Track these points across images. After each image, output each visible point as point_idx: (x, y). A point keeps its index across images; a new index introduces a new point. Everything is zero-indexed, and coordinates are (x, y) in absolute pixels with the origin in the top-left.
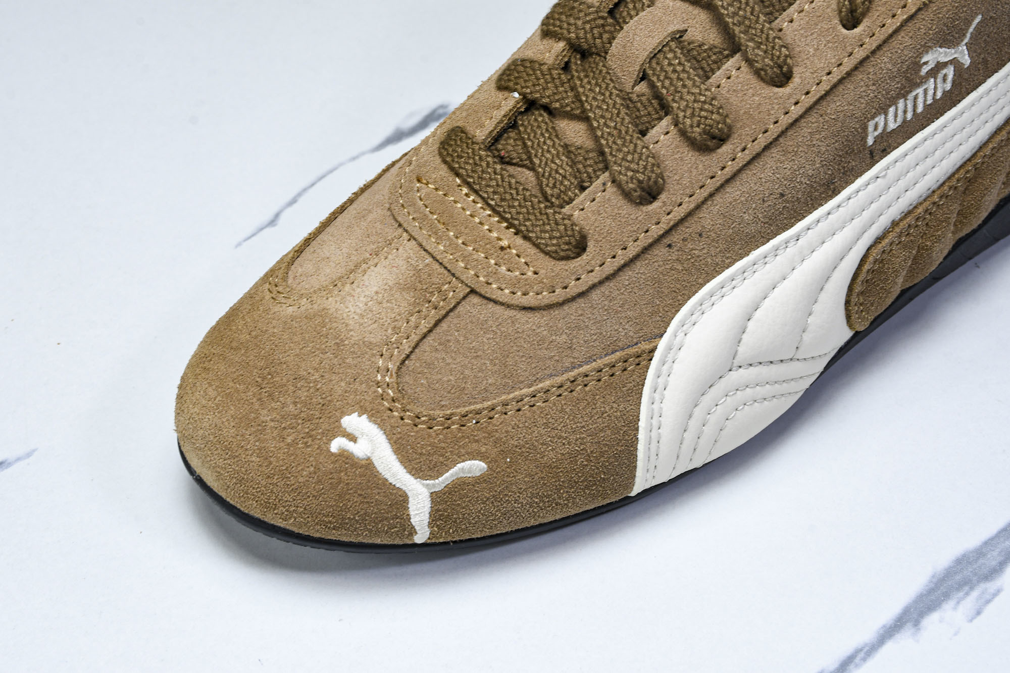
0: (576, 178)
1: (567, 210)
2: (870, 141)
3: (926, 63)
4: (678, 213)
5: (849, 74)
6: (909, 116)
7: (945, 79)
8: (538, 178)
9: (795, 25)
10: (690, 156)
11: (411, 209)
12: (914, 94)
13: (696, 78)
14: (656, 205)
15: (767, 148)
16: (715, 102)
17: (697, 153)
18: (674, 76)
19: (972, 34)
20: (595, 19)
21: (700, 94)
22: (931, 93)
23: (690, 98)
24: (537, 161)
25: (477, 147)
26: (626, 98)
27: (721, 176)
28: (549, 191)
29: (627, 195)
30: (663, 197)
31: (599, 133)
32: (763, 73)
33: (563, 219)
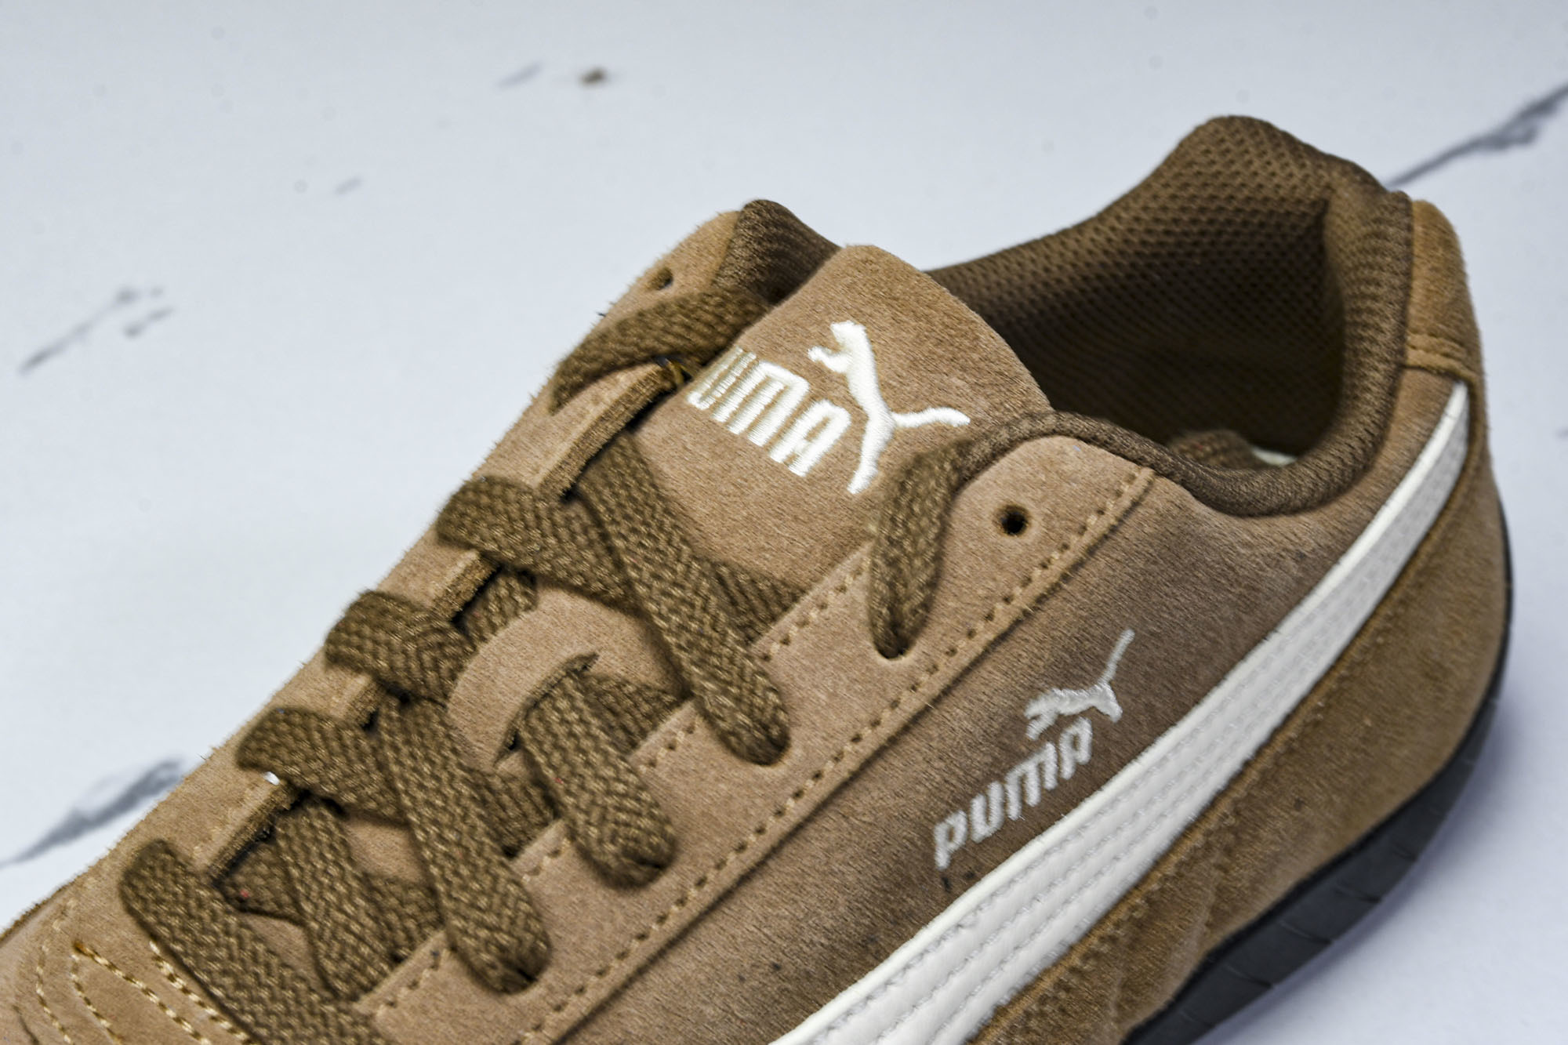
0: (382, 939)
1: (362, 1006)
2: (942, 859)
3: (1036, 718)
4: (578, 1007)
5: (893, 741)
6: (1014, 811)
7: (1075, 743)
8: (311, 943)
9: (793, 649)
10: (599, 897)
11: (58, 1009)
12: (1017, 772)
13: (611, 750)
14: (534, 994)
15: (745, 879)
16: (644, 796)
17: (612, 892)
18: (569, 744)
19: (1118, 664)
20: (425, 634)
21: (618, 780)
22: (1050, 769)
23: (596, 786)
24: (308, 908)
25: (192, 881)
26: (480, 784)
27: (659, 935)
28: (330, 966)
29: (478, 975)
30: (548, 976)
31: (427, 854)
32: (733, 739)
33: (354, 1024)
